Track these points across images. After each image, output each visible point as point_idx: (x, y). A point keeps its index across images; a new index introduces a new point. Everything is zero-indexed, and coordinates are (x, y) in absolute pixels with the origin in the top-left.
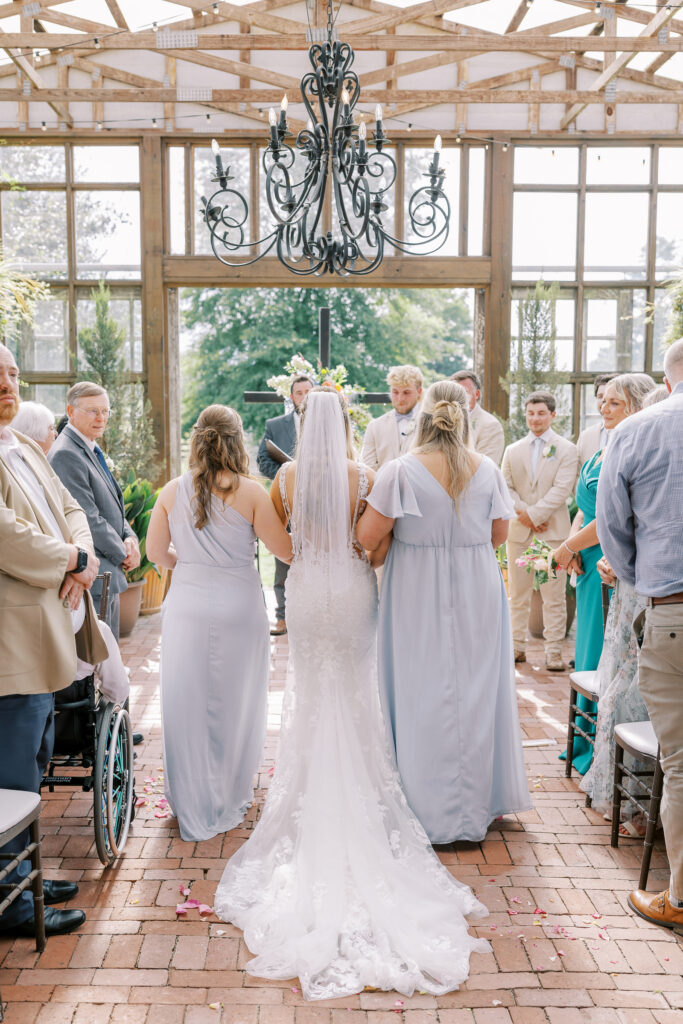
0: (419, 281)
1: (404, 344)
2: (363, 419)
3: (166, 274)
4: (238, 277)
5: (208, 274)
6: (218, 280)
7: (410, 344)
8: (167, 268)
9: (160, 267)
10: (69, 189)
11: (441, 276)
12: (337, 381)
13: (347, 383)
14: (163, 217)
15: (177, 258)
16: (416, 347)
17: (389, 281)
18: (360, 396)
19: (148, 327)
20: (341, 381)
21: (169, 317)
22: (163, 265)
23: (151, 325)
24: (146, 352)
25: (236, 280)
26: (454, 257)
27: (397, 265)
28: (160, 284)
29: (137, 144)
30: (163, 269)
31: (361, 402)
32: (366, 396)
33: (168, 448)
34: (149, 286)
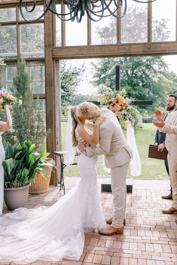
0: (158, 52)
1: (160, 88)
2: (134, 112)
3: (54, 54)
4: (82, 54)
5: (70, 53)
6: (74, 56)
7: (163, 88)
8: (54, 52)
9: (51, 52)
10: (17, 24)
11: (168, 49)
12: (123, 96)
13: (127, 97)
14: (53, 32)
15: (59, 48)
16: (165, 89)
17: (145, 53)
18: (133, 102)
19: (47, 76)
20: (124, 96)
21: (55, 72)
22: (52, 51)
23: (48, 75)
24: (46, 86)
25: (81, 56)
26: (174, 41)
27: (149, 46)
28: (51, 59)
29: (42, 4)
30: (52, 52)
31: (133, 104)
32: (135, 102)
33: (55, 124)
34: (47, 60)
